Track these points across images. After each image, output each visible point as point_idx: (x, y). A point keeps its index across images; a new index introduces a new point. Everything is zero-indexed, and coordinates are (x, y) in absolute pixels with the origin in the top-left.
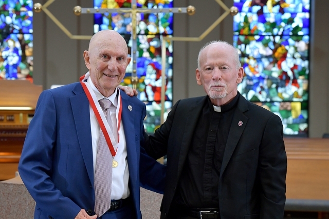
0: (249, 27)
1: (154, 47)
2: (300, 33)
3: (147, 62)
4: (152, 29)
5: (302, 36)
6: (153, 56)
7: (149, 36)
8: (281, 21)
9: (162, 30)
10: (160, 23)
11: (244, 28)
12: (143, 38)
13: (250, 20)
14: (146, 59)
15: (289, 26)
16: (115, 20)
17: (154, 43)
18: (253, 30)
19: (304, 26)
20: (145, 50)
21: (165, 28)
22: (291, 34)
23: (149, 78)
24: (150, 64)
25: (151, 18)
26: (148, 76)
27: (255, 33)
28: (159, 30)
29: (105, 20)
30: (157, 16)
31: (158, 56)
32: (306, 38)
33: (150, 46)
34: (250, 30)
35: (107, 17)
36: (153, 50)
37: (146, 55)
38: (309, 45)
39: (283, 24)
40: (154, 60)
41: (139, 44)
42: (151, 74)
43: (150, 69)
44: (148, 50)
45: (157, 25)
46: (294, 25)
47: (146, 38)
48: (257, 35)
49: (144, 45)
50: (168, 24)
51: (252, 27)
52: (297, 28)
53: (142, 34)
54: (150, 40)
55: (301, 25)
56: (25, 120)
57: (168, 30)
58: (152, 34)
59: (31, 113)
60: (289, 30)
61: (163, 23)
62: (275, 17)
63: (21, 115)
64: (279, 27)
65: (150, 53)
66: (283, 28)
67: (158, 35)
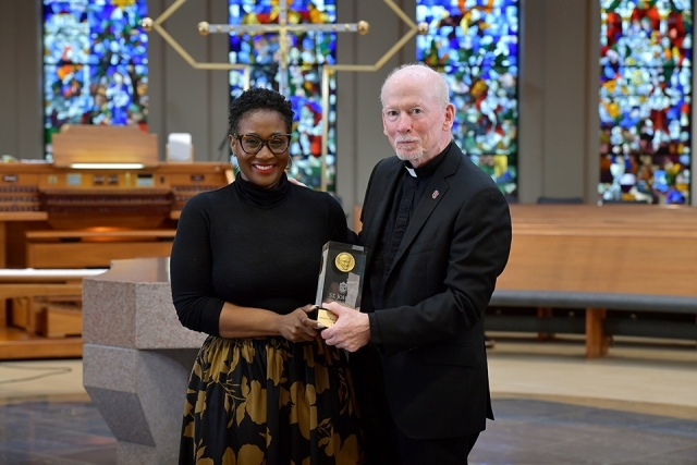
0: (437, 55)
1: (310, 82)
2: (506, 63)
3: (301, 103)
4: (308, 57)
5: (507, 67)
6: (308, 94)
7: (304, 68)
8: (480, 46)
9: (321, 59)
10: (318, 50)
11: (430, 56)
12: (296, 70)
13: (438, 46)
14: (299, 98)
15: (490, 54)
16: (258, 46)
17: (310, 77)
18: (443, 59)
19: (511, 54)
20: (298, 86)
21: (325, 56)
22: (493, 64)
23: (305, 124)
24: (306, 105)
25: (306, 44)
26: (302, 121)
27: (446, 62)
28: (316, 60)
29: (245, 47)
30: (314, 40)
31: (316, 93)
32: (514, 69)
33: (305, 81)
34: (438, 58)
35: (248, 42)
36: (309, 86)
37: (300, 92)
38: (517, 79)
39: (482, 51)
40: (311, 100)
41: (290, 77)
42: (306, 118)
43: (305, 111)
44: (303, 86)
45: (314, 53)
46: (497, 53)
47: (300, 69)
48: (448, 65)
49: (297, 80)
50: (328, 50)
51: (442, 55)
52: (501, 57)
53: (295, 66)
54: (305, 73)
55: (506, 52)
56: (133, 182)
57: (329, 58)
58: (308, 65)
59: (141, 172)
60: (490, 59)
61: (322, 50)
62: (472, 42)
63: (128, 175)
64: (477, 55)
65: (306, 90)
66: (483, 56)
67: (315, 66)
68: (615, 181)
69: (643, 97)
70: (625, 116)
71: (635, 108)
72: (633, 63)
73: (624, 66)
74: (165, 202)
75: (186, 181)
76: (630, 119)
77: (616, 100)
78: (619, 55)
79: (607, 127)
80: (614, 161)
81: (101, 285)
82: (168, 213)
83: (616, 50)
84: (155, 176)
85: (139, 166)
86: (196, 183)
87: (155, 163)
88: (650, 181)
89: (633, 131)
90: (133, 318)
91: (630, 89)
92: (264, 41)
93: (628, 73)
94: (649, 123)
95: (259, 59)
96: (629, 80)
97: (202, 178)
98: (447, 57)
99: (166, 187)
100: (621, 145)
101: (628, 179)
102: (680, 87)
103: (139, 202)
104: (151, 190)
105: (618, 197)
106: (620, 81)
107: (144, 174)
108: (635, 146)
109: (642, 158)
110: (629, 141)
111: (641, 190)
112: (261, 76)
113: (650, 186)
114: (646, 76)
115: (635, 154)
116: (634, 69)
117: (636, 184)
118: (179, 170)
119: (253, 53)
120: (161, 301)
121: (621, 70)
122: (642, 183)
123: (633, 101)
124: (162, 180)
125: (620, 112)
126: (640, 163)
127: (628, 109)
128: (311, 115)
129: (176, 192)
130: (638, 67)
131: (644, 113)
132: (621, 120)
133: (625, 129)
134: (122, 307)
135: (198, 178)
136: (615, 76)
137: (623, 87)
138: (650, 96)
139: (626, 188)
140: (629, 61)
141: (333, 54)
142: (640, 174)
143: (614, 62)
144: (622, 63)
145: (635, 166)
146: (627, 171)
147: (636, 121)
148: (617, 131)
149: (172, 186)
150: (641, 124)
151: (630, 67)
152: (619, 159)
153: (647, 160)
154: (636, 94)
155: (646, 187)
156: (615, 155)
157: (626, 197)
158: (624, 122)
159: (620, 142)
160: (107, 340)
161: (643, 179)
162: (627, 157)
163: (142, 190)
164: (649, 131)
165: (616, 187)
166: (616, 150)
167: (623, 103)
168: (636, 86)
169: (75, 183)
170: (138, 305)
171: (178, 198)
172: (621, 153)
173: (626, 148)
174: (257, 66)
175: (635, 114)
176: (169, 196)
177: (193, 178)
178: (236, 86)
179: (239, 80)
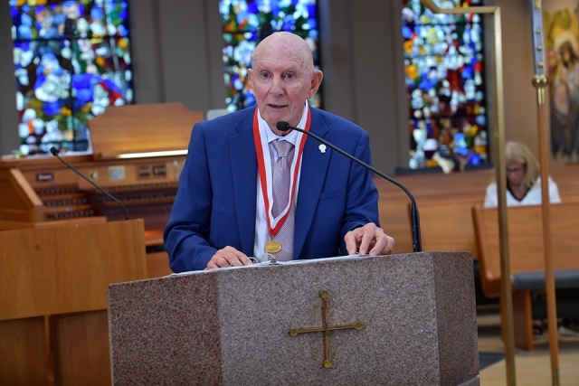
0: (236, 20)
1: (102, 56)
2: (306, 27)
3: (93, 81)
4: (97, 29)
5: (308, 31)
6: (101, 70)
7: (94, 41)
8: (279, 9)
9: (112, 30)
10: (109, 20)
11: (229, 22)
12: (85, 45)
13: (237, 11)
14: (91, 75)
15: (289, 18)
16: (40, 18)
17: (102, 51)
18: (242, 25)
19: (311, 16)
20: (89, 62)
21: (116, 26)
22: (293, 28)
23: (99, 105)
24: (99, 83)
25: (95, 13)
26: (96, 101)
27: (245, 28)
28: (107, 31)
29: (26, 19)
30: (103, 9)
31: (109, 69)
32: (313, 33)
33: (96, 56)
34: (237, 25)
35: (28, 14)
36: (101, 62)
37: (91, 69)
38: (318, 43)
39: (282, 14)
40: (105, 77)
41: (79, 53)
42: (101, 98)
43: (99, 90)
44: (94, 62)
45: (104, 23)
46: (296, 15)
47: (89, 43)
48: (248, 31)
49: (87, 55)
50: (120, 20)
51: (241, 20)
52: (301, 20)
53: (84, 39)
54: (95, 47)
55: (306, 15)
57: (121, 30)
58: (98, 37)
60: (290, 22)
61: (113, 19)
62: (271, 5)
64: (277, 19)
65: (98, 66)
66: (283, 19)
67: (107, 38)
68: (419, 147)
69: (440, 56)
70: (423, 78)
71: (433, 68)
72: (428, 21)
73: (420, 25)
76: (428, 81)
77: (415, 61)
78: (414, 12)
79: (411, 89)
80: (416, 127)
83: (411, 8)
88: (451, 145)
89: (432, 93)
91: (427, 49)
92: (47, 12)
93: (424, 32)
94: (446, 84)
95: (43, 33)
96: (425, 39)
98: (246, 23)
100: (422, 109)
101: (430, 145)
102: (472, 45)
105: (422, 166)
106: (417, 41)
108: (434, 109)
109: (442, 121)
110: (429, 104)
111: (444, 156)
112: (47, 52)
113: (451, 150)
114: (440, 34)
115: (434, 117)
116: (429, 28)
117: (438, 150)
119: (35, 26)
121: (416, 29)
122: (444, 147)
123: (430, 62)
125: (419, 74)
126: (440, 127)
127: (426, 70)
128: (106, 94)
130: (432, 25)
131: (441, 74)
132: (421, 83)
133: (425, 92)
136: (411, 36)
137: (420, 47)
138: (445, 55)
139: (429, 154)
140: (424, 19)
141: (127, 23)
142: (441, 139)
143: (410, 20)
144: (417, 22)
145: (436, 130)
146: (429, 136)
147: (434, 82)
148: (417, 94)
150: (439, 85)
151: (426, 25)
152: (421, 124)
153: (447, 123)
154: (433, 54)
155: (448, 152)
156: (416, 120)
157: (430, 164)
158: (423, 84)
159: (421, 106)
161: (444, 143)
162: (428, 121)
164: (447, 93)
165: (419, 154)
166: (417, 114)
167: (421, 64)
168: (432, 45)
172: (423, 118)
173: (427, 111)
174: (42, 41)
175: (433, 75)
178: (19, 66)
179: (21, 58)
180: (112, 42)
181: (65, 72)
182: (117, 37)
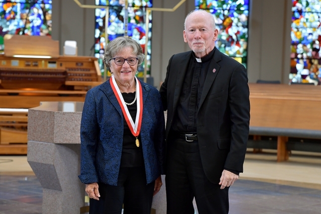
0: (206, 3)
1: (138, 16)
2: (242, 9)
3: (133, 27)
4: (137, 3)
5: (243, 11)
6: (137, 22)
7: (135, 8)
9: (144, 4)
11: (202, 4)
12: (131, 10)
14: (132, 24)
15: (234, 4)
17: (139, 13)
18: (209, 6)
19: (245, 4)
20: (132, 18)
21: (146, 2)
22: (236, 9)
24: (136, 28)
26: (134, 36)
28: (142, 4)
31: (141, 22)
32: (246, 12)
33: (136, 15)
34: (207, 5)
36: (137, 18)
37: (133, 21)
38: (248, 17)
39: (230, 2)
40: (139, 25)
41: (128, 13)
42: (136, 35)
43: (135, 31)
44: (134, 18)
46: (238, 3)
47: (133, 9)
48: (212, 9)
49: (132, 14)
51: (208, 3)
52: (240, 5)
53: (130, 7)
54: (135, 11)
55: (243, 3)
56: (46, 65)
57: (149, 4)
58: (137, 7)
59: (50, 60)
60: (234, 6)
63: (43, 62)
64: (227, 4)
65: (136, 20)
66: (230, 4)
67: (141, 7)
68: (298, 73)
69: (315, 28)
70: (305, 38)
71: (310, 34)
72: (310, 10)
73: (305, 12)
74: (62, 76)
75: (73, 65)
76: (307, 40)
77: (300, 30)
78: (303, 6)
79: (295, 44)
80: (298, 62)
81: (38, 112)
82: (64, 82)
83: (301, 3)
84: (57, 62)
85: (49, 57)
86: (79, 67)
87: (57, 56)
88: (317, 73)
89: (309, 46)
90: (53, 128)
91: (308, 24)
93: (307, 16)
94: (317, 42)
95: (112, 3)
96: (307, 19)
97: (82, 64)
98: (211, 5)
99: (63, 68)
100: (302, 54)
101: (306, 72)
103: (49, 76)
104: (55, 70)
105: (299, 81)
106: (303, 20)
107: (52, 61)
108: (309, 54)
109: (313, 61)
110: (307, 52)
111: (311, 78)
112: (113, 12)
113: (317, 76)
114: (316, 18)
115: (309, 59)
116: (310, 14)
117: (310, 75)
118: (70, 60)
120: (67, 120)
121: (303, 14)
122: (313, 74)
123: (310, 31)
124: (61, 65)
125: (302, 36)
126: (312, 64)
127: (307, 35)
128: (139, 33)
129: (68, 71)
130: (312, 13)
131: (315, 37)
133: (304, 45)
134: (48, 123)
135: (80, 64)
136: (300, 17)
137: (304, 23)
138: (318, 28)
139: (304, 77)
140: (308, 9)
141: (151, 2)
142: (312, 69)
143: (300, 9)
144: (304, 10)
145: (309, 65)
146: (305, 68)
147: (310, 41)
148: (300, 46)
149: (66, 68)
150: (313, 43)
151: (308, 12)
152: (301, 61)
153: (316, 62)
154: (311, 27)
155: (315, 77)
156: (298, 59)
157: (304, 81)
158: (304, 42)
159: (301, 52)
160: (40, 139)
161: (313, 72)
162: (305, 60)
163: (50, 69)
164: (317, 47)
165: (299, 76)
166: (299, 56)
167: (304, 31)
168: (311, 22)
169: (15, 65)
170: (55, 122)
171: (69, 75)
172: (302, 58)
173: (305, 55)
174: (111, 6)
175: (310, 38)
176: (65, 73)
177: (77, 64)
178: (99, 17)
179: (100, 14)
180: (144, 9)
181: (120, 21)
182: (146, 7)
